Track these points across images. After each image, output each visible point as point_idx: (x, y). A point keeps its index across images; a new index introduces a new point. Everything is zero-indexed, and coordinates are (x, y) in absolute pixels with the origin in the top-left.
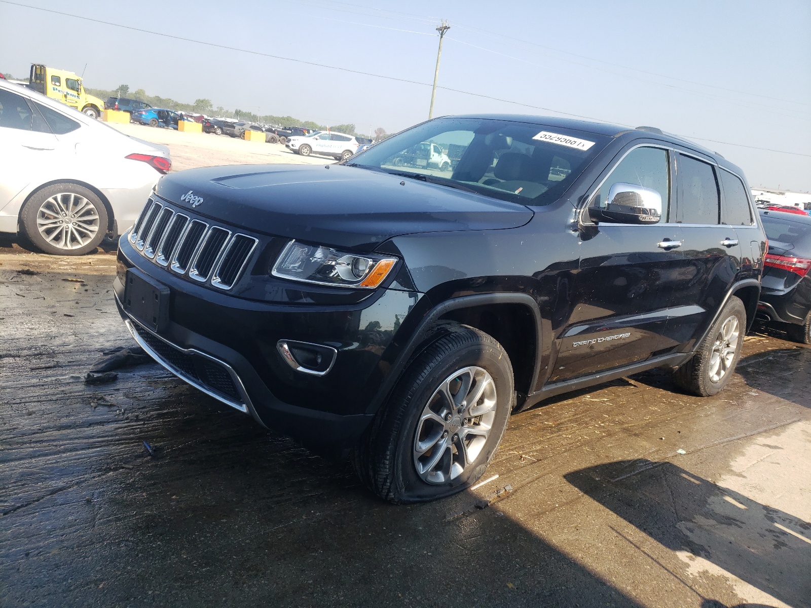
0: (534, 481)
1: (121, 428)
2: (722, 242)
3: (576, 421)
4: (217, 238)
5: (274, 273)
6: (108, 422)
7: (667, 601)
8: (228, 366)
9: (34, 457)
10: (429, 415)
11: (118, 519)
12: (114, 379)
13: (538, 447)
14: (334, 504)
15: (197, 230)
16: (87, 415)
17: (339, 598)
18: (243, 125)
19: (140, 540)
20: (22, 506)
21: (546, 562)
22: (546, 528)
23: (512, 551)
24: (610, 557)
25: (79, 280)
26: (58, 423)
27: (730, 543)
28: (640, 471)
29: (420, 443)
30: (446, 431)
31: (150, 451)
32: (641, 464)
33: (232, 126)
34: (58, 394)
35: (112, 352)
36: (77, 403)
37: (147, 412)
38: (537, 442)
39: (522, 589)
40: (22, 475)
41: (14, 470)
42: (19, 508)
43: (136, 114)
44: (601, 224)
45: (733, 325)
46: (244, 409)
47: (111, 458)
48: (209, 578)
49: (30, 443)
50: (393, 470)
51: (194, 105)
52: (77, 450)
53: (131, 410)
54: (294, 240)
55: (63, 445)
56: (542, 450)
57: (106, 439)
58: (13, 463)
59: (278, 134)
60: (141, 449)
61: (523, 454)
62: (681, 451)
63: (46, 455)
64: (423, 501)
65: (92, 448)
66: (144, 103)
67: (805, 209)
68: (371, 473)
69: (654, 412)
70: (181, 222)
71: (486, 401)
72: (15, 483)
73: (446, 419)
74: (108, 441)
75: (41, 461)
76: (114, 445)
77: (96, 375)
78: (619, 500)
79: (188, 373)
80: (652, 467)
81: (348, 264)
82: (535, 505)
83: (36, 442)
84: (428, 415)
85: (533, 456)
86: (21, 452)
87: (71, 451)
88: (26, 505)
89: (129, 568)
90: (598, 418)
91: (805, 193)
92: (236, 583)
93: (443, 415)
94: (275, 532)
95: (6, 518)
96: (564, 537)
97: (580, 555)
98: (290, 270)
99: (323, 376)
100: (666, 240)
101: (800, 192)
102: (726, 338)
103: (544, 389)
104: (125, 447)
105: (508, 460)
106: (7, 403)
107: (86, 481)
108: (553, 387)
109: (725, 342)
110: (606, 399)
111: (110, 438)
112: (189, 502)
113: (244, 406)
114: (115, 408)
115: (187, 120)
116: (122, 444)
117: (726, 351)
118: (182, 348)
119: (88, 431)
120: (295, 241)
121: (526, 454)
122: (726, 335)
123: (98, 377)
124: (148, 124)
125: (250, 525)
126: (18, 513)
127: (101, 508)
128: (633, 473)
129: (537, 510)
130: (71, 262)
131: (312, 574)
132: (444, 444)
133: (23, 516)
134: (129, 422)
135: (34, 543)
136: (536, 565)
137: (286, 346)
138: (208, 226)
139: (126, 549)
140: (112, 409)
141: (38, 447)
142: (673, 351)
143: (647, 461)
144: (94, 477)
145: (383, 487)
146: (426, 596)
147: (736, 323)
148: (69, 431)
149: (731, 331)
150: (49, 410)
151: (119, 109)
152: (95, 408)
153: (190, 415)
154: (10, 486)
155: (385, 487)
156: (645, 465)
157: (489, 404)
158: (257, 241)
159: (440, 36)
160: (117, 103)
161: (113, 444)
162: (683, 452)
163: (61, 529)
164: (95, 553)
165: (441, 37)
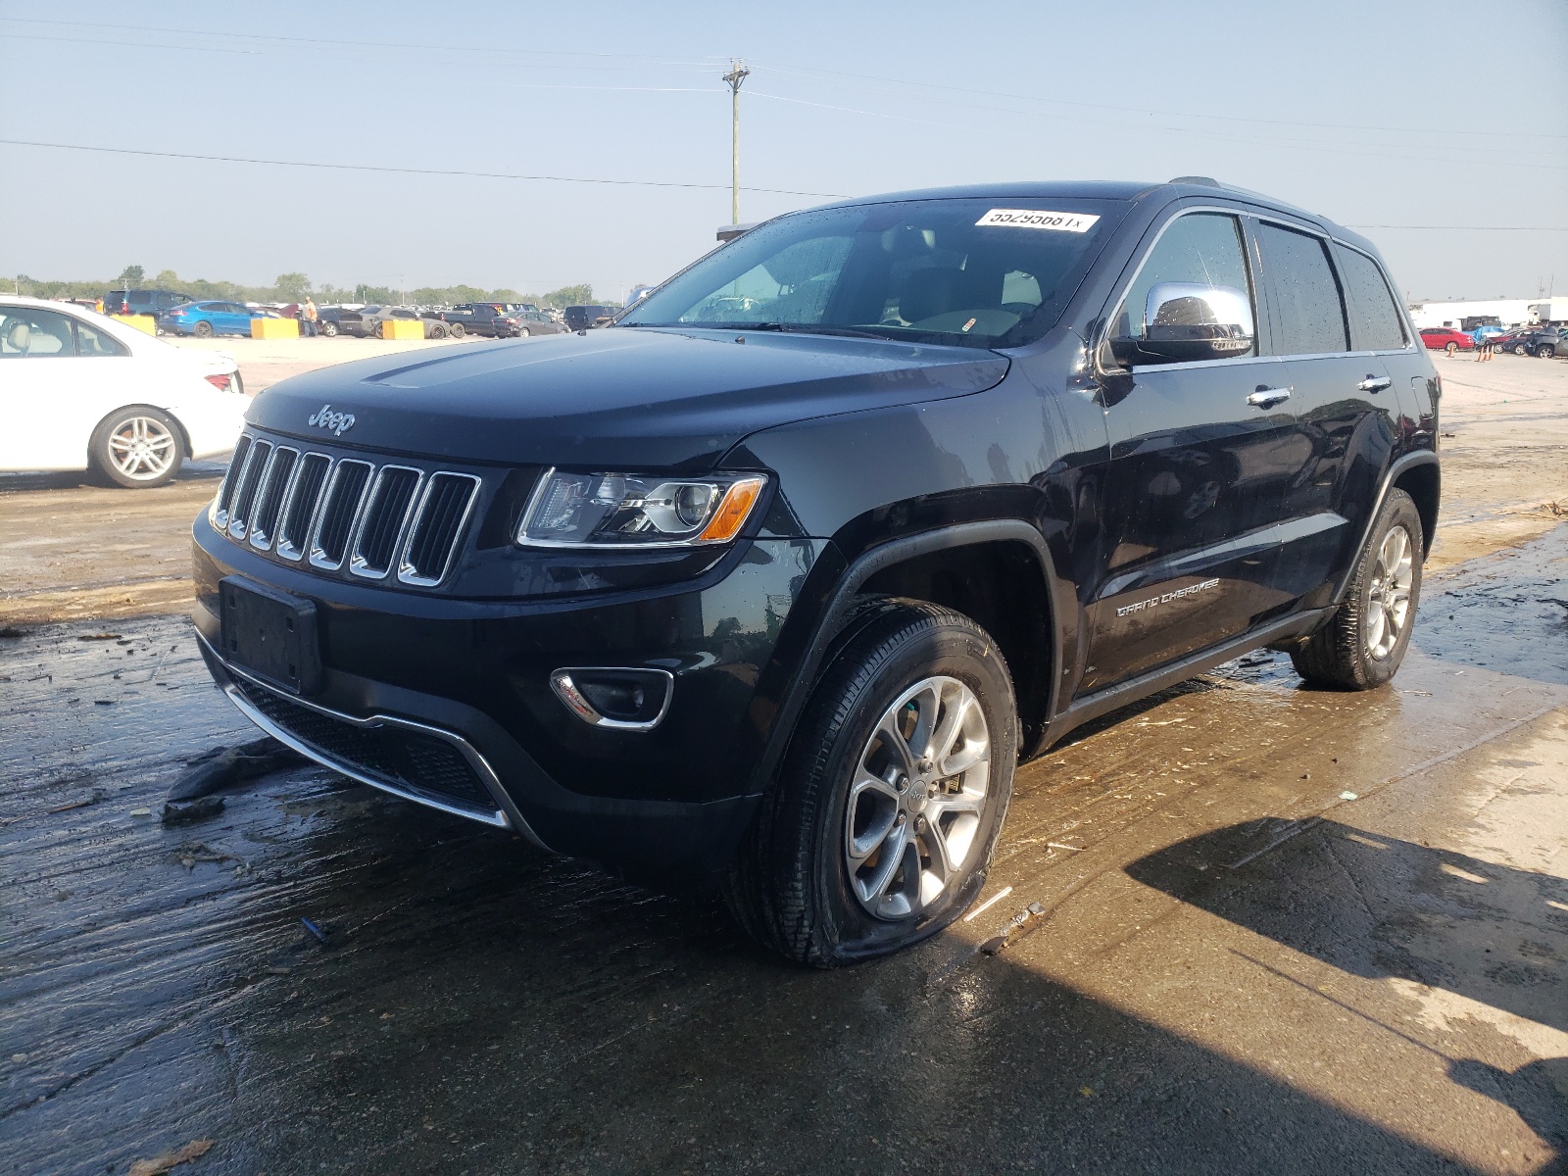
0: (1081, 888)
1: (251, 899)
2: (1361, 384)
3: (1132, 767)
4: (397, 491)
5: (523, 539)
6: (224, 891)
7: (1396, 1078)
8: (458, 738)
9: (88, 977)
10: (867, 782)
11: (280, 1075)
12: (219, 810)
13: (1075, 824)
14: (704, 984)
15: (352, 481)
16: (176, 884)
17: (755, 1164)
18: (376, 311)
19: (333, 1107)
20: (82, 1076)
21: (1143, 1036)
22: (1128, 972)
23: (1072, 1026)
24: (1265, 1011)
25: (112, 634)
26: (122, 908)
27: (1488, 951)
28: (1279, 842)
29: (856, 841)
30: (901, 811)
31: (319, 935)
32: (1279, 829)
33: (356, 316)
34: (111, 852)
35: (203, 759)
36: (153, 864)
37: (296, 863)
38: (1070, 816)
39: (1111, 1096)
40: (70, 1016)
41: (52, 1008)
42: (75, 1080)
43: (167, 317)
44: (1138, 369)
45: (1399, 544)
46: (500, 820)
47: (242, 960)
48: (488, 1162)
49: (75, 953)
50: (813, 900)
51: (276, 287)
52: (172, 953)
53: (263, 863)
54: (553, 469)
55: (141, 948)
56: (1083, 829)
57: (226, 923)
58: (46, 997)
59: (446, 321)
60: (299, 934)
61: (1049, 840)
62: (1347, 795)
63: (112, 970)
64: (877, 956)
65: (201, 945)
66: (179, 295)
67: (1464, 329)
68: (769, 913)
69: (1278, 730)
70: (316, 468)
71: (969, 743)
72: (58, 1033)
73: (898, 786)
74: (229, 928)
75: (103, 985)
76: (244, 933)
77: (181, 807)
78: (1254, 902)
79: (372, 767)
80: (1300, 831)
81: (667, 502)
82: (1095, 932)
83: (87, 949)
84: (863, 782)
85: (1068, 842)
86: (60, 973)
87: (160, 955)
88: (90, 1073)
89: (323, 1165)
90: (1174, 755)
91: (1458, 301)
92: (545, 1165)
93: (892, 780)
94: (600, 1055)
95: (53, 1106)
96: (1166, 985)
97: (1207, 1015)
98: (553, 530)
99: (651, 731)
100: (1261, 389)
101: (1450, 299)
102: (1390, 572)
103: (1072, 708)
104: (267, 935)
105: (1023, 856)
106: (14, 883)
107: (201, 1009)
108: (1088, 701)
109: (1388, 579)
110: (1180, 720)
111: (232, 922)
112: (416, 1022)
113: (500, 814)
114: (232, 863)
115: (267, 315)
116: (259, 929)
117: (1392, 597)
118: (356, 716)
119: (185, 914)
120: (555, 472)
121: (1054, 840)
122: (1390, 566)
123: (186, 809)
124: (192, 334)
125: (546, 1048)
126: (75, 1091)
127: (242, 1057)
128: (1267, 848)
129: (1102, 941)
130: (91, 603)
131: (691, 1126)
132: (902, 837)
133: (88, 1094)
134: (264, 887)
135: (120, 1145)
136: (1126, 1045)
137: (568, 682)
138: (373, 466)
139: (310, 1129)
140: (226, 864)
141: (90, 960)
142: (1296, 608)
143: (1288, 821)
144: (215, 1001)
145: (796, 937)
146: (926, 1135)
147: (1404, 540)
148: (148, 919)
149: (1398, 556)
150: (100, 884)
151: (131, 313)
152: (192, 868)
153: (384, 856)
154: (50, 1040)
155: (800, 937)
156: (1286, 830)
157: (977, 747)
158: (478, 480)
159: (732, 90)
160: (125, 302)
161: (240, 932)
162: (1353, 796)
163: (169, 1109)
164: (249, 1144)
165: (735, 92)
